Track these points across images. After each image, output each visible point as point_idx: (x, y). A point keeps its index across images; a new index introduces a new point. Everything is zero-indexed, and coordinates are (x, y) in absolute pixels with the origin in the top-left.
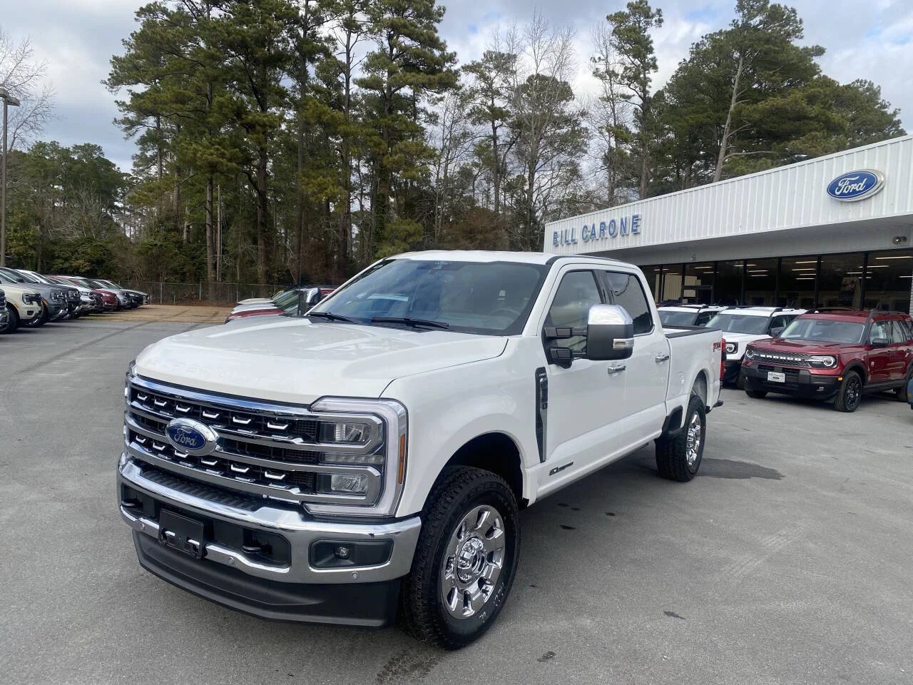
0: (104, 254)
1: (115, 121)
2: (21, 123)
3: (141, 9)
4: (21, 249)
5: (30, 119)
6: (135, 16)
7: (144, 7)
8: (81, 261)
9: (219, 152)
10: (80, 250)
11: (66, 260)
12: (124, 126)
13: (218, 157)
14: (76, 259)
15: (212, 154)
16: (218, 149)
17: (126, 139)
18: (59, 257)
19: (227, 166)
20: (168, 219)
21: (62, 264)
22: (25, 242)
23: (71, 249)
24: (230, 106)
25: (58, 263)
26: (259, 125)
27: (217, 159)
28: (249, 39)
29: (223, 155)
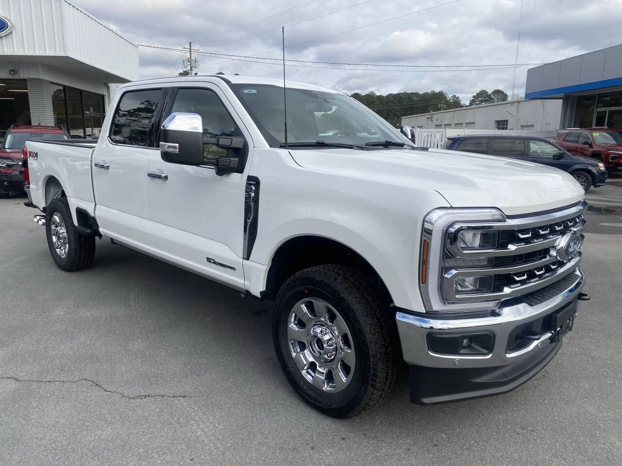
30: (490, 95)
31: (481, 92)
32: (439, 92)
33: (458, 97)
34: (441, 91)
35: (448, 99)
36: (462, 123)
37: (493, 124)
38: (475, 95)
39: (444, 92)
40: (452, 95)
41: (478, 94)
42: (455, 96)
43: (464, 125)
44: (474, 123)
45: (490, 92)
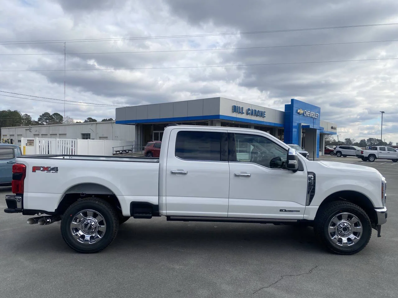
30: (52, 116)
31: (45, 113)
32: (15, 111)
33: (29, 116)
34: (16, 111)
35: (22, 116)
36: (56, 134)
37: (80, 136)
38: (41, 115)
39: (18, 111)
40: (24, 114)
41: (43, 115)
42: (26, 115)
43: (58, 135)
44: (66, 134)
45: (51, 114)
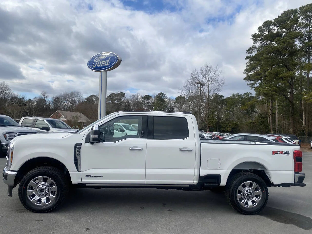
0: (236, 126)
1: (248, 84)
2: (215, 89)
3: (248, 49)
4: (212, 125)
5: (218, 88)
6: (246, 52)
7: (249, 48)
8: (229, 128)
9: (269, 89)
10: (229, 125)
11: (225, 128)
12: (250, 86)
13: (268, 91)
14: (228, 127)
15: (266, 90)
16: (268, 88)
17: (251, 89)
18: (223, 127)
19: (271, 94)
20: (263, 113)
21: (223, 129)
22: (213, 123)
23: (226, 124)
24: (273, 73)
25: (222, 129)
26: (284, 77)
27: (268, 92)
28: (280, 49)
29: (270, 90)
